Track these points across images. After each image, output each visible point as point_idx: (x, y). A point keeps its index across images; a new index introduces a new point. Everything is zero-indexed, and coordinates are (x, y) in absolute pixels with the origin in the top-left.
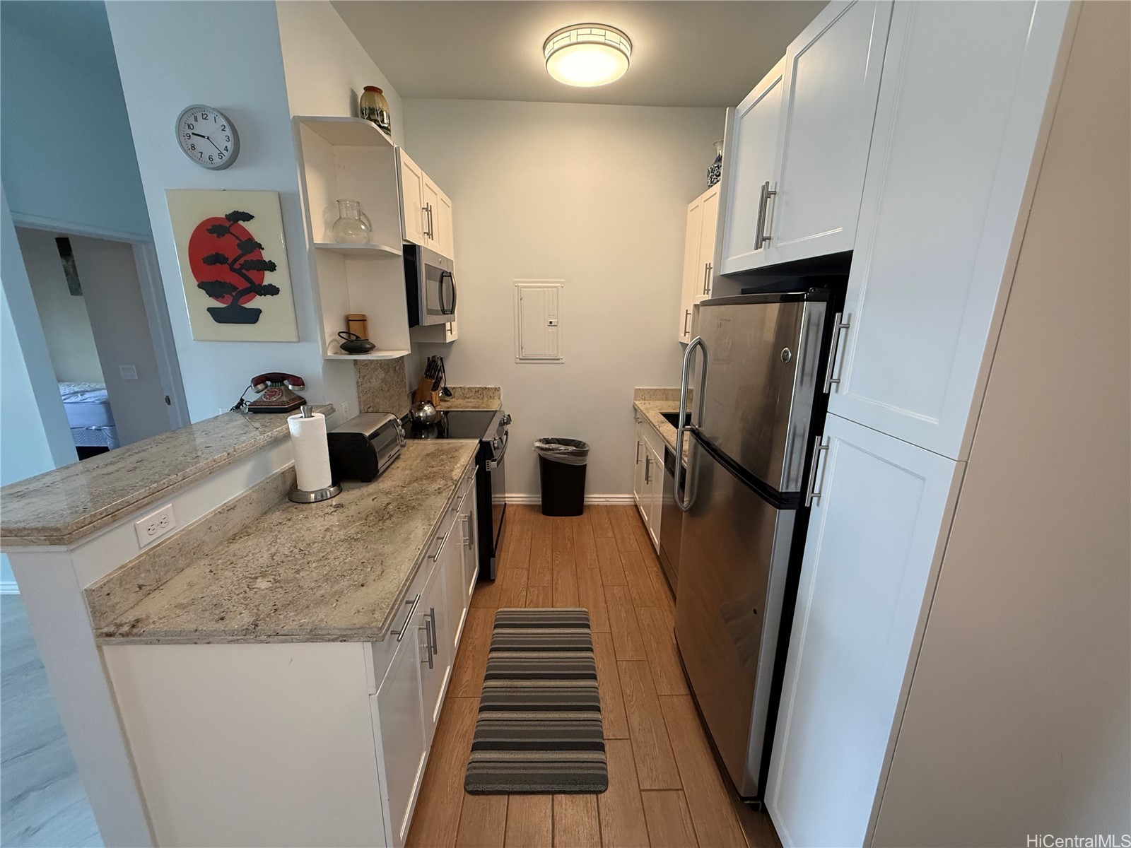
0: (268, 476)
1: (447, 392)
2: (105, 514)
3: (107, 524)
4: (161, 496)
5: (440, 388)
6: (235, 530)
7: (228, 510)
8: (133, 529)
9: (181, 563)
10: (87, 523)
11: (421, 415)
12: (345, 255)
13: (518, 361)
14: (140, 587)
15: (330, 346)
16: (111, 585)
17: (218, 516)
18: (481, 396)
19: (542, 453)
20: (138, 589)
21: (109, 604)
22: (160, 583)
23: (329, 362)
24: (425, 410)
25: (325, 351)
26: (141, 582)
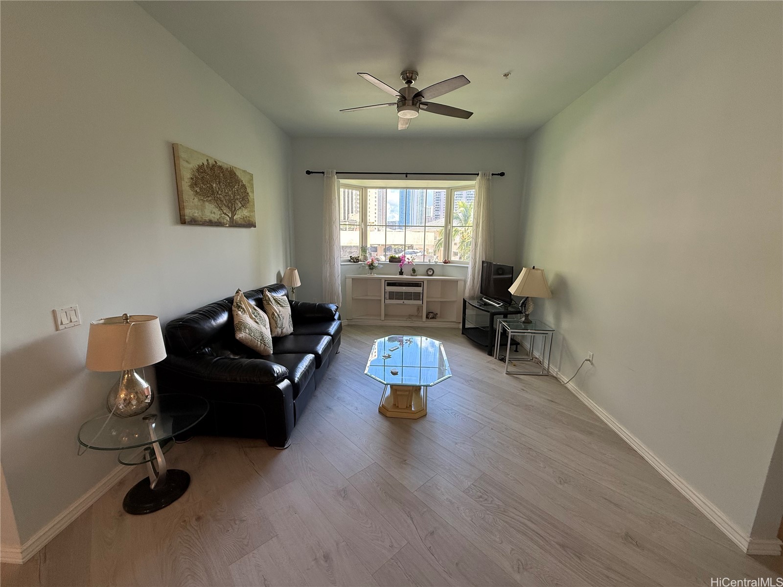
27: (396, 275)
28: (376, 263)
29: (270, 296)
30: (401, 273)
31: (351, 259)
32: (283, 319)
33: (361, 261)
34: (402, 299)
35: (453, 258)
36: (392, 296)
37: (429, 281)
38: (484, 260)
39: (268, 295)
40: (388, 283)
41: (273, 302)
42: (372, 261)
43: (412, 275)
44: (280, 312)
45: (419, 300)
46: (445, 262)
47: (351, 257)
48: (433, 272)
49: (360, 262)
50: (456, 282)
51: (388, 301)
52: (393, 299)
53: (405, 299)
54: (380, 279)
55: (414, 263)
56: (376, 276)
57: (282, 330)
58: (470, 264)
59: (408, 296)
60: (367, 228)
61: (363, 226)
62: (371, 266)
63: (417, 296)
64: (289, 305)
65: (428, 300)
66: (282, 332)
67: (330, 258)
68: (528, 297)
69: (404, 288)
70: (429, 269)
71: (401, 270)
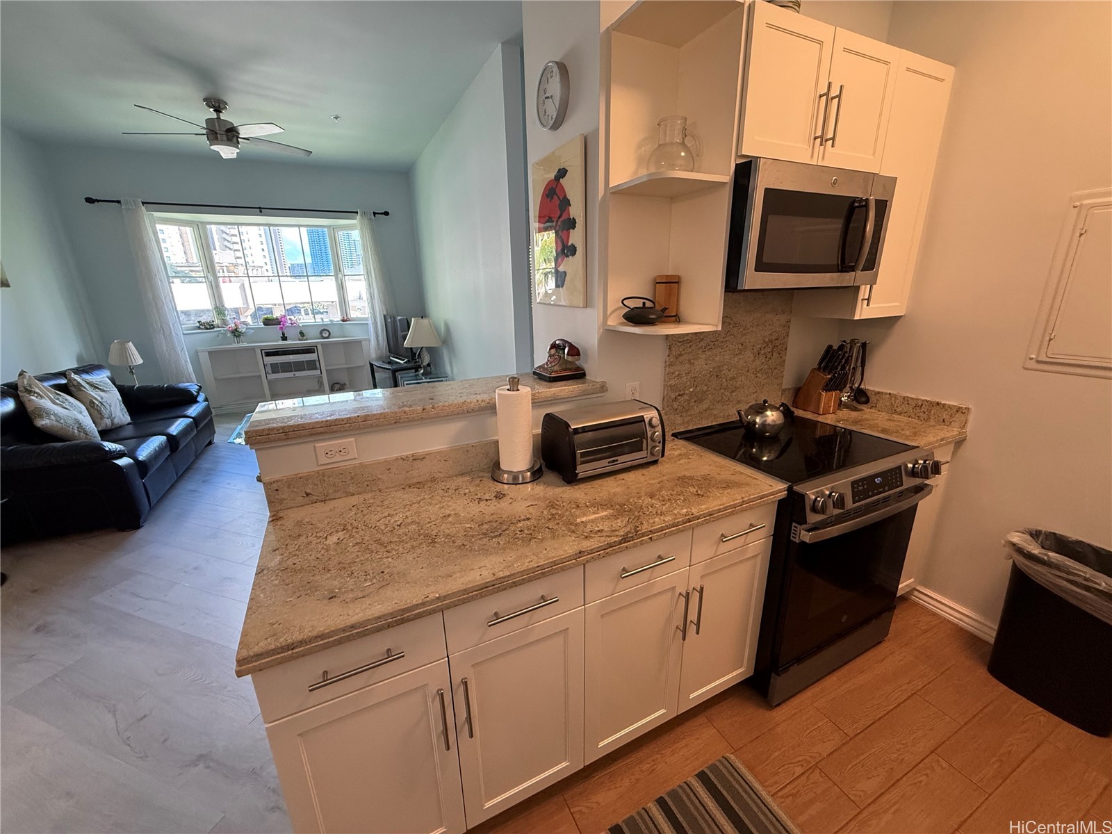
0: (482, 440)
1: (861, 397)
2: (281, 431)
3: (280, 440)
4: (335, 430)
5: (848, 389)
6: (421, 479)
7: (414, 460)
8: (313, 450)
9: (352, 489)
10: (265, 434)
11: (758, 420)
12: (672, 198)
13: (1033, 365)
14: (308, 494)
15: (615, 315)
16: (279, 484)
17: (401, 461)
18: (925, 416)
19: (1021, 561)
20: (305, 495)
21: (277, 497)
22: (328, 498)
23: (610, 335)
24: (767, 416)
25: (605, 318)
26: (309, 491)
27: (277, 341)
28: (242, 329)
29: (79, 380)
30: (284, 338)
31: (201, 325)
32: (110, 406)
33: (219, 327)
34: (292, 371)
35: (353, 314)
36: (276, 368)
37: (323, 345)
38: (385, 313)
39: (76, 378)
40: (266, 353)
41: (87, 386)
42: (236, 325)
43: (300, 340)
44: (102, 398)
45: (316, 369)
46: (343, 321)
47: (199, 322)
48: (330, 333)
49: (215, 329)
50: (359, 342)
51: (272, 376)
52: (278, 372)
53: (295, 371)
54: (253, 349)
55: (301, 325)
56: (246, 345)
57: (112, 420)
58: (370, 319)
59: (299, 366)
60: (217, 280)
61: (211, 278)
62: (236, 333)
63: (312, 365)
64: (115, 389)
65: (329, 368)
66: (113, 424)
67: (161, 326)
68: (422, 348)
69: (291, 356)
70: (324, 330)
71: (283, 334)
